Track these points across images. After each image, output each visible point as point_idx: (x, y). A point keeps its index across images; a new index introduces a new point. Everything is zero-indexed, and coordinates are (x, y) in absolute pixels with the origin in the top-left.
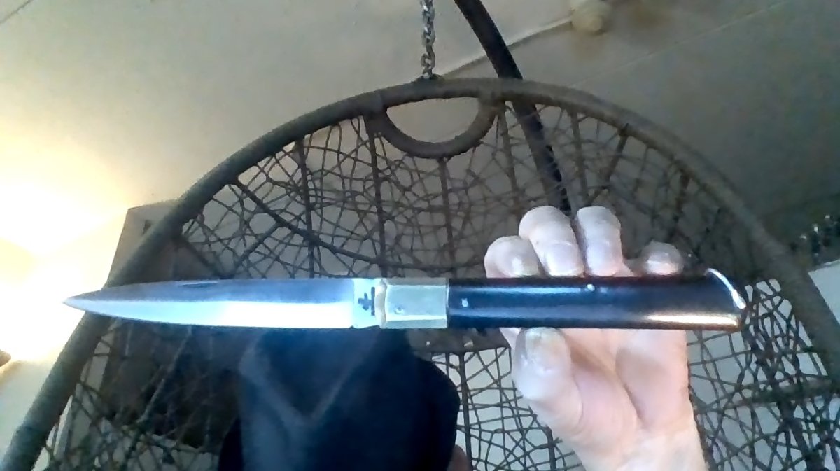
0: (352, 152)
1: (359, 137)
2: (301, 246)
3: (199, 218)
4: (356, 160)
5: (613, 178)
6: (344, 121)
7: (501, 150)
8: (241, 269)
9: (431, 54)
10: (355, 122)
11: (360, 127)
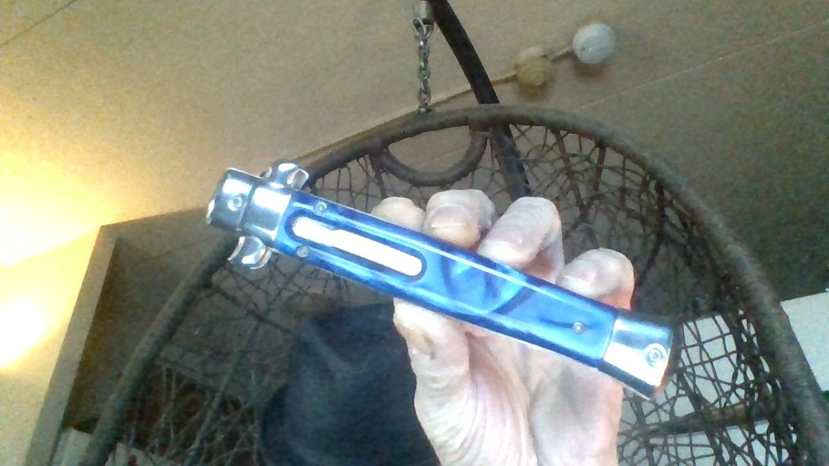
0: (363, 189)
1: (368, 174)
3: (227, 266)
4: (368, 196)
6: (351, 162)
7: (498, 171)
9: (426, 91)
10: (361, 160)
11: (367, 166)
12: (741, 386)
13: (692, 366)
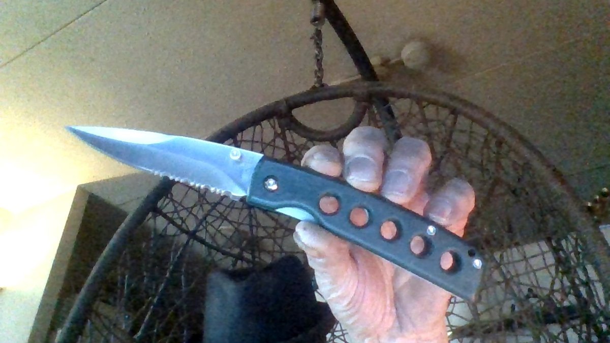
1: (275, 131)
2: (242, 209)
3: (169, 196)
4: (274, 147)
5: (453, 146)
6: (264, 121)
8: (201, 227)
9: (320, 69)
10: (272, 121)
11: (275, 125)
12: (557, 291)
13: (518, 275)
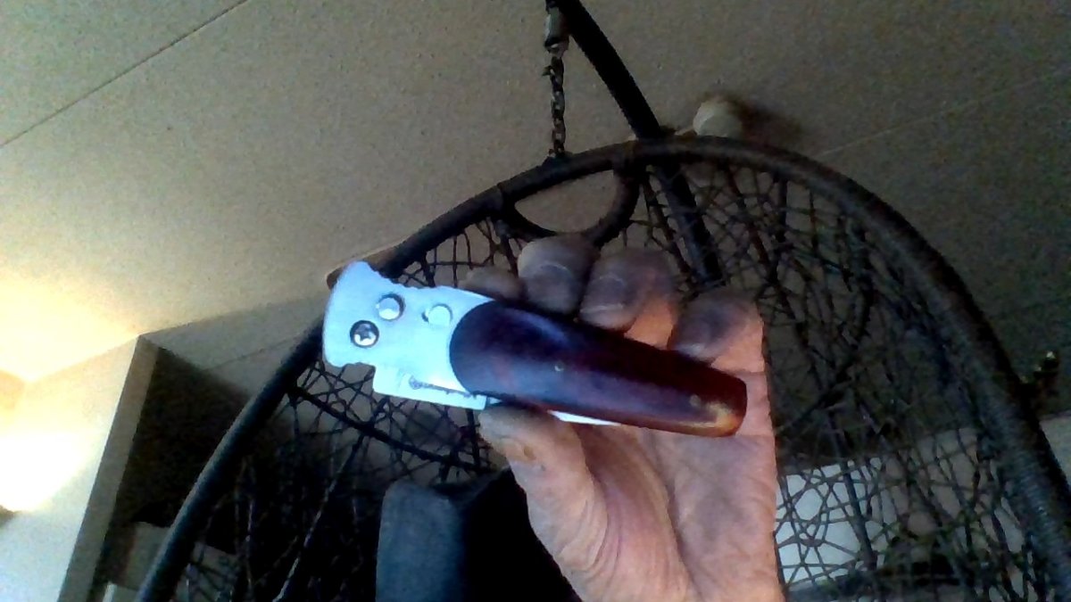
0: (487, 260)
1: (491, 242)
3: (317, 366)
5: (788, 235)
6: (470, 227)
7: (658, 226)
8: (381, 415)
9: (560, 128)
10: (484, 225)
11: (490, 231)
